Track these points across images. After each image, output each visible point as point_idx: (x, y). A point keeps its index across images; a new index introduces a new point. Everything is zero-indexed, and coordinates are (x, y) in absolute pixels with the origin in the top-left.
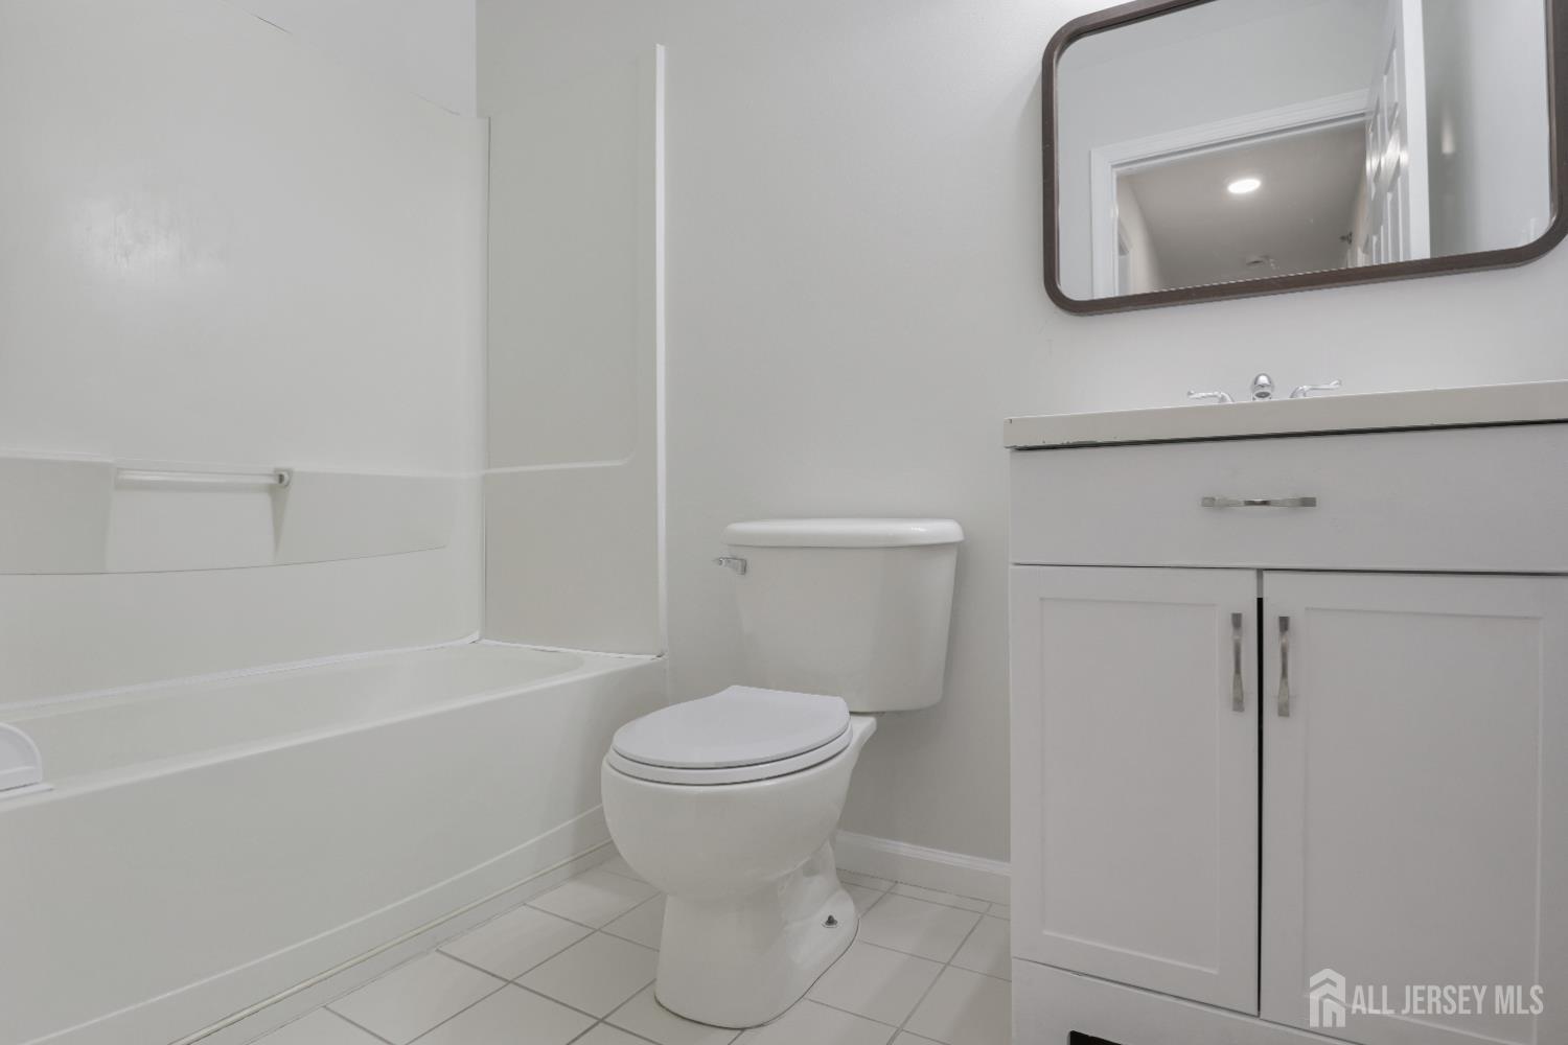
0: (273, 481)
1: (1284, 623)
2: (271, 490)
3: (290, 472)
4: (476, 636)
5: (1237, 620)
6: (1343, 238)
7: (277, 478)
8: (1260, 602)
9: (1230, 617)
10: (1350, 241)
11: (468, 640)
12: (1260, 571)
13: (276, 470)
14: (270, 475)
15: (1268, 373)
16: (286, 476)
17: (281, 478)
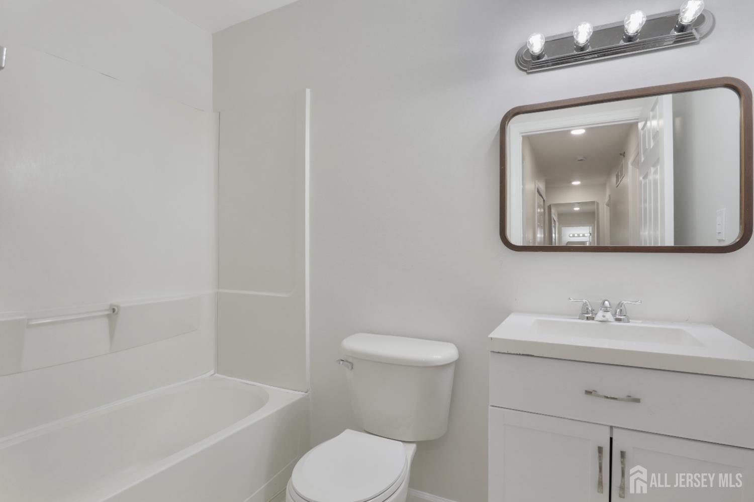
0: (110, 312)
1: (623, 454)
2: (108, 316)
3: (118, 307)
4: (212, 372)
5: (600, 450)
6: (621, 154)
7: (112, 311)
8: (611, 439)
9: (597, 448)
10: (624, 156)
11: (208, 374)
12: (611, 427)
13: (111, 305)
14: (108, 310)
15: (609, 300)
16: (116, 308)
17: (114, 310)
